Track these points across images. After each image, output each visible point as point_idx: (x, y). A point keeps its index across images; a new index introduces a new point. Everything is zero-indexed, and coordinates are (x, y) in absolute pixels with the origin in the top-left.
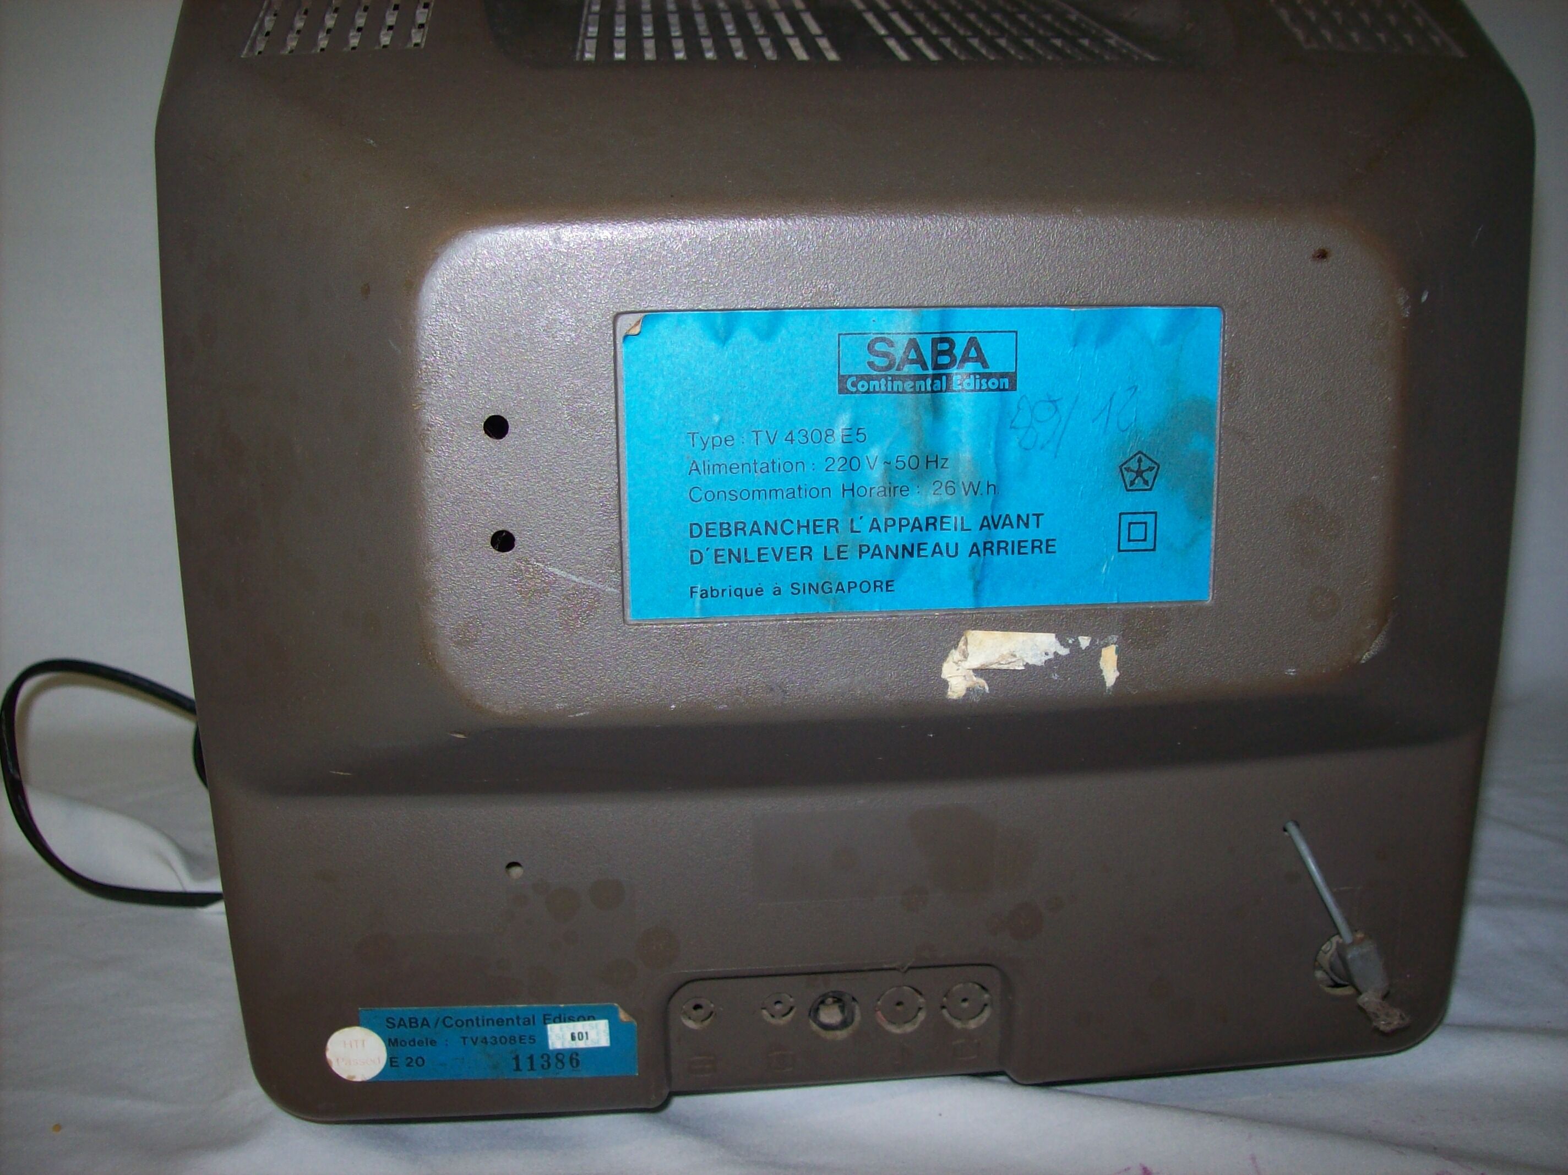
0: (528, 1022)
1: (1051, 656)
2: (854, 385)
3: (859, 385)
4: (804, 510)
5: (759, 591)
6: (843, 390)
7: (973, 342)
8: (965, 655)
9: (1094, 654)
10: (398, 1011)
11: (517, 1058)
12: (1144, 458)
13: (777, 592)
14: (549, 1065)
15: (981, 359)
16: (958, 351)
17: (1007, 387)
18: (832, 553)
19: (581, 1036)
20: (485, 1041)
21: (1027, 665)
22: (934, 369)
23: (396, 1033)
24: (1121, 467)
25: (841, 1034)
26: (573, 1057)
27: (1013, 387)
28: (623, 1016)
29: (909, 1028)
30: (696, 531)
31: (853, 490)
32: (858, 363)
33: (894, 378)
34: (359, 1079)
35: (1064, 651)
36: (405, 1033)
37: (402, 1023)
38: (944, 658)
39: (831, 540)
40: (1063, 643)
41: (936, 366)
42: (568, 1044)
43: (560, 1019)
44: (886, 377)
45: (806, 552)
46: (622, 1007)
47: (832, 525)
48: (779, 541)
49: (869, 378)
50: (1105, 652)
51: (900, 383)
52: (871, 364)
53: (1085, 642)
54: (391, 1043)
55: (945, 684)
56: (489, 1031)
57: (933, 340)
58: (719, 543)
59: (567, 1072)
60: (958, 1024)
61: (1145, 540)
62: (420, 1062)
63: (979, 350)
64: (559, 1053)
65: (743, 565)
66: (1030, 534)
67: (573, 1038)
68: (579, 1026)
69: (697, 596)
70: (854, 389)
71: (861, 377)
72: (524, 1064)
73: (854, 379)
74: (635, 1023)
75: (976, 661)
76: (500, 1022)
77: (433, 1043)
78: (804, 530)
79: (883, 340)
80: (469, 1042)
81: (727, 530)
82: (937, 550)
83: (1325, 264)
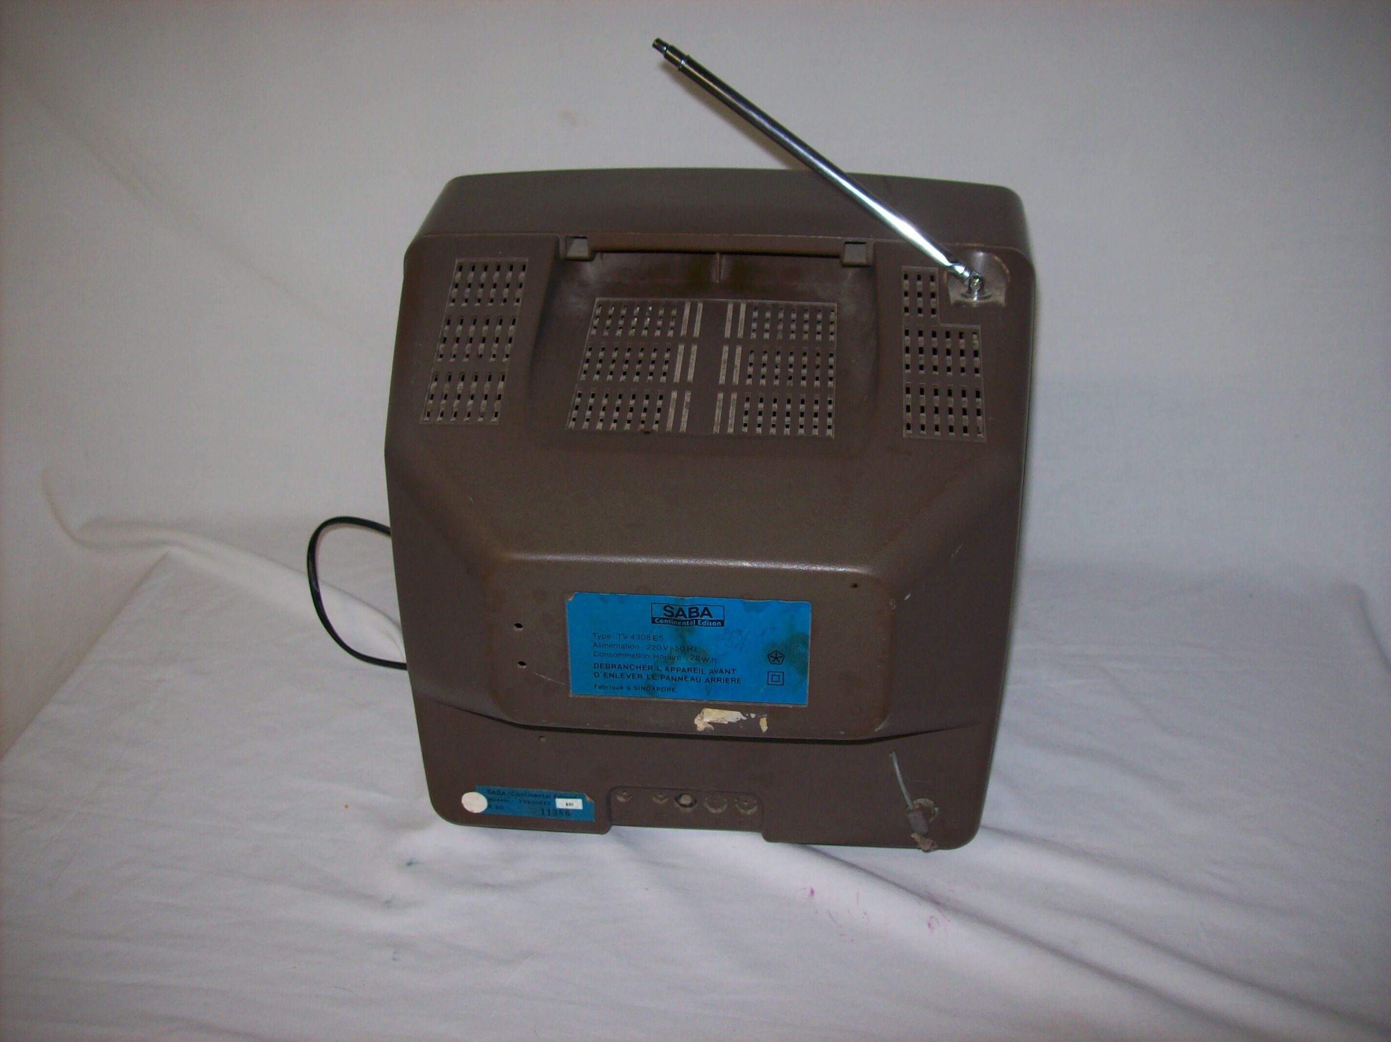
0: (547, 797)
1: (739, 719)
2: (658, 620)
3: (660, 621)
4: (638, 662)
5: (622, 688)
6: (653, 622)
7: (706, 609)
8: (702, 718)
9: (757, 720)
10: (492, 788)
11: (543, 810)
12: (778, 653)
13: (629, 688)
14: (557, 814)
15: (709, 614)
16: (700, 612)
17: (720, 625)
18: (650, 677)
19: (570, 804)
20: (529, 802)
21: (729, 722)
22: (689, 618)
23: (490, 796)
24: (768, 655)
25: (689, 810)
26: (567, 812)
27: (723, 625)
28: (588, 799)
29: (720, 811)
30: (596, 666)
31: (658, 656)
32: (659, 612)
33: (674, 620)
34: (475, 812)
35: (744, 718)
36: (496, 796)
37: (494, 792)
38: (696, 716)
39: (650, 672)
40: (744, 715)
41: (690, 616)
42: (565, 807)
43: (561, 797)
44: (671, 619)
45: (640, 676)
46: (587, 795)
47: (650, 668)
48: (629, 672)
49: (664, 619)
50: (761, 720)
51: (676, 622)
52: (665, 614)
53: (753, 716)
54: (489, 800)
55: (696, 726)
56: (531, 799)
57: (689, 608)
58: (605, 670)
59: (564, 818)
60: (742, 811)
61: (779, 681)
62: (502, 808)
63: (708, 611)
64: (561, 811)
65: (615, 679)
66: (731, 676)
67: (567, 804)
68: (570, 801)
69: (597, 688)
70: (658, 622)
71: (660, 619)
72: (546, 813)
73: (658, 619)
74: (593, 802)
75: (707, 720)
76: (535, 796)
77: (507, 801)
78: (639, 669)
79: (668, 606)
80: (523, 803)
81: (608, 666)
82: (692, 679)
83: (855, 589)
